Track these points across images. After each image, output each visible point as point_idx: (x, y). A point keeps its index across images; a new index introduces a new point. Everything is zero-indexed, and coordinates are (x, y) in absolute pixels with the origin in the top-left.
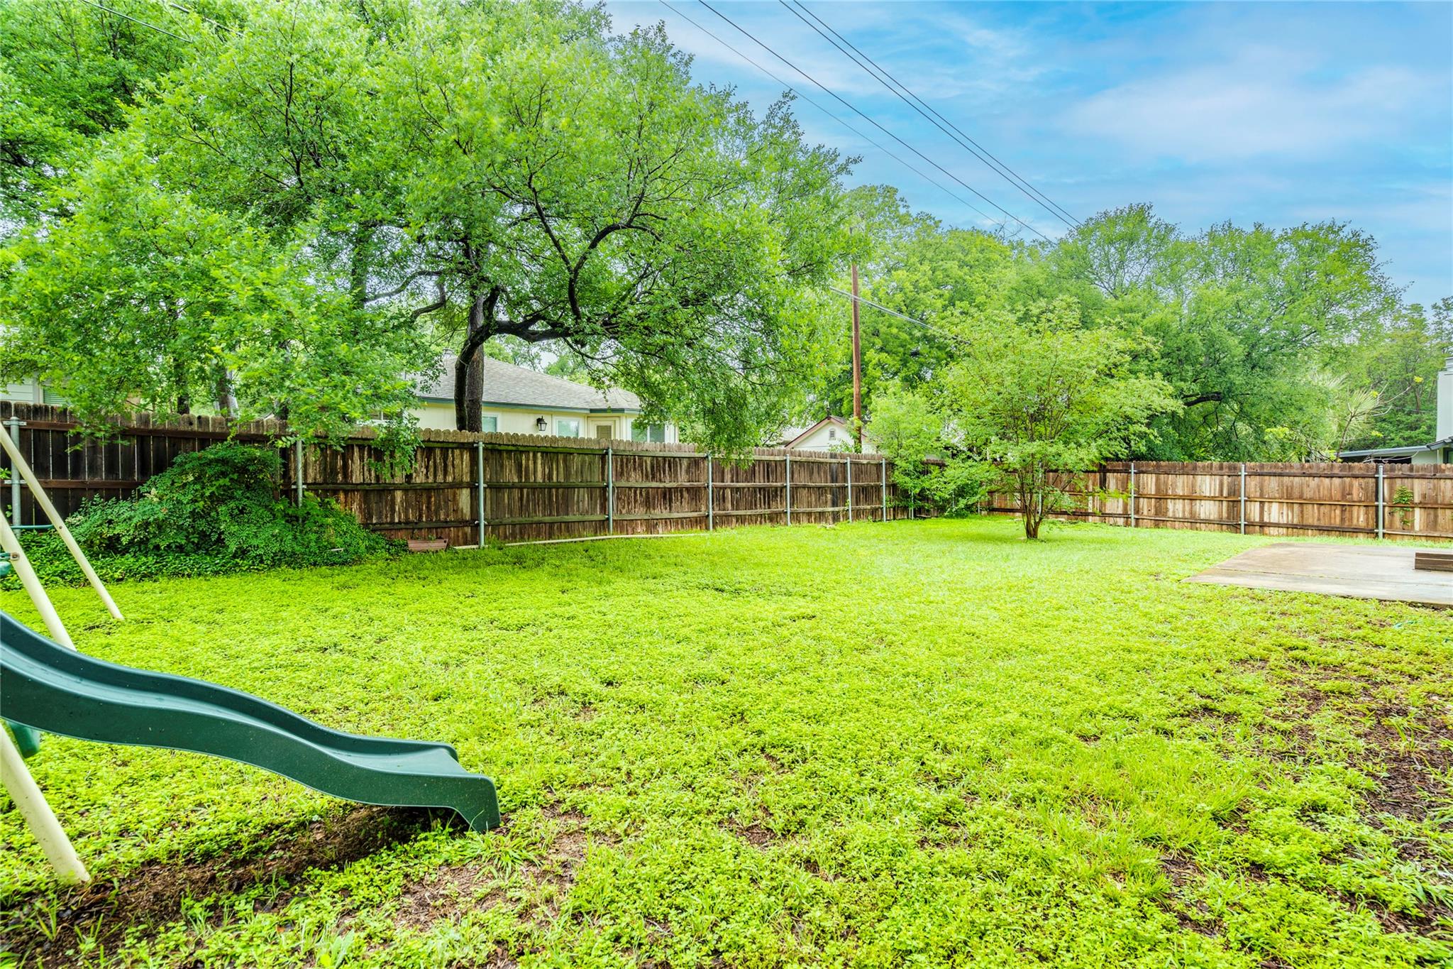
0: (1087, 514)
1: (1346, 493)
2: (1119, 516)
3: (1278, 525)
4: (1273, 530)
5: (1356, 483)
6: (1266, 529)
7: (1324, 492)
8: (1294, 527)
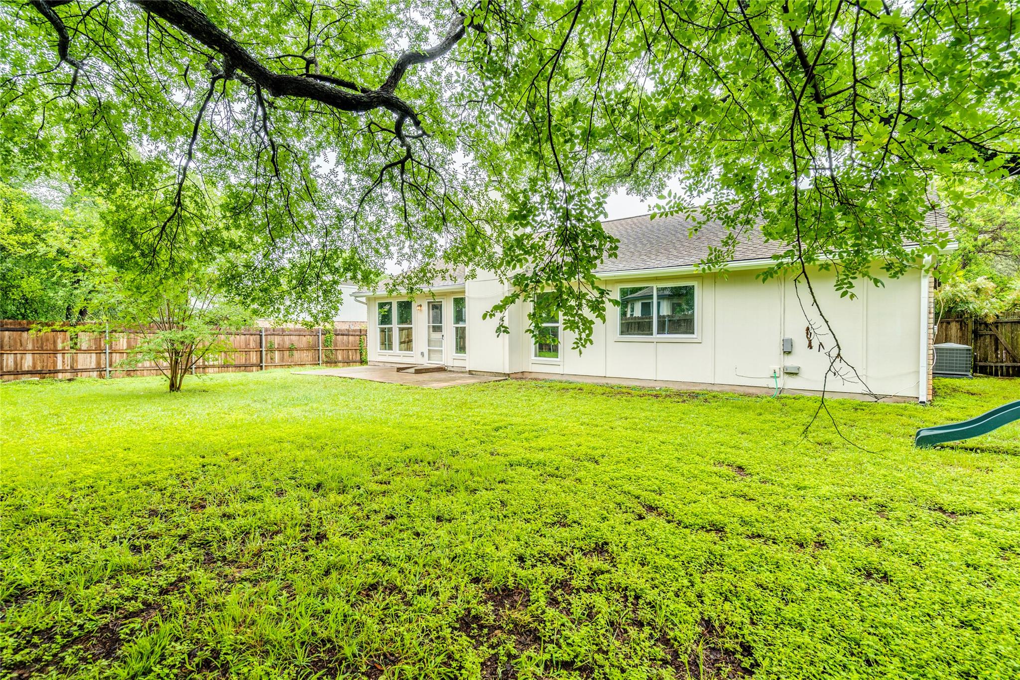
0: (57, 372)
1: (247, 344)
2: (93, 370)
3: (213, 366)
4: (211, 370)
5: (252, 338)
6: (207, 370)
7: (237, 344)
8: (223, 366)
